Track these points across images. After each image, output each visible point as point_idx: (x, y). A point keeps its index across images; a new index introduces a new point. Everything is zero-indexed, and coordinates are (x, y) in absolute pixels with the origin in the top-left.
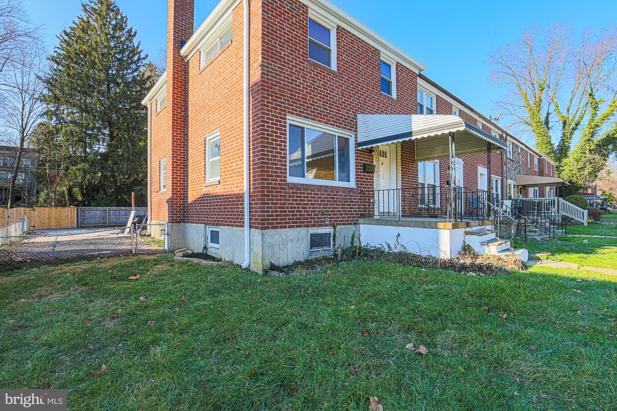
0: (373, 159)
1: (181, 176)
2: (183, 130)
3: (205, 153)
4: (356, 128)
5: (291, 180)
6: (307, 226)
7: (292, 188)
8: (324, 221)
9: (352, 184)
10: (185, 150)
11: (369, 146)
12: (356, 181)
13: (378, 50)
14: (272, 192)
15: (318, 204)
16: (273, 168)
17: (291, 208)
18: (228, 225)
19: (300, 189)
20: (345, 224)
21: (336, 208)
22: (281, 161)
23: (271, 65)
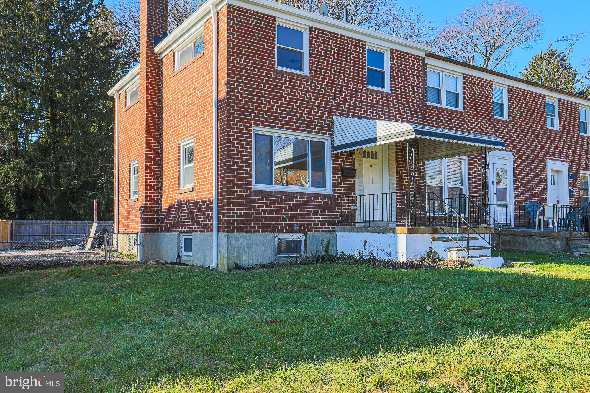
0: (354, 162)
1: (154, 182)
2: (158, 132)
3: (179, 159)
4: (332, 131)
5: (256, 187)
6: (274, 232)
7: (258, 195)
8: (293, 228)
9: (328, 190)
10: (159, 154)
11: (352, 149)
12: (333, 187)
13: (362, 41)
14: (238, 199)
15: (285, 211)
16: (238, 177)
17: (256, 213)
18: (200, 231)
19: (266, 196)
20: (318, 231)
21: (307, 214)
22: (247, 170)
23: (237, 82)
